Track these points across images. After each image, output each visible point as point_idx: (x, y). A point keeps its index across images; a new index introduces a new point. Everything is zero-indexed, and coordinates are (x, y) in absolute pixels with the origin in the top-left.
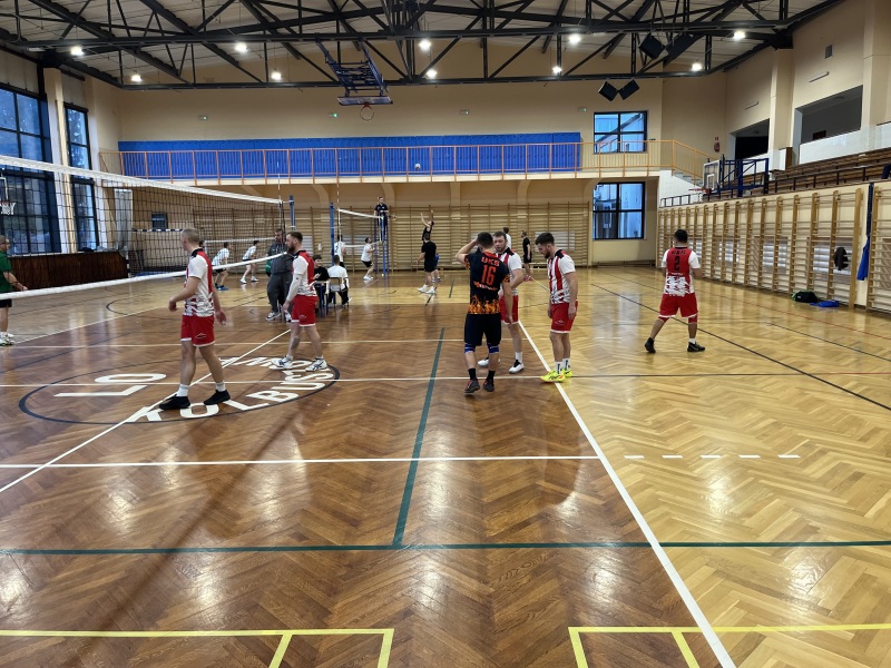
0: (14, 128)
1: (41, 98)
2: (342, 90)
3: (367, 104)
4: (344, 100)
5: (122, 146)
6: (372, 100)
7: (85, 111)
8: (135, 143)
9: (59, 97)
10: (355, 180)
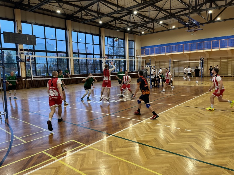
0: (118, 46)
1: (124, 39)
2: (187, 28)
3: (195, 31)
4: (188, 31)
5: (142, 48)
6: (196, 29)
7: (134, 41)
8: (144, 47)
9: (127, 39)
10: (195, 51)
